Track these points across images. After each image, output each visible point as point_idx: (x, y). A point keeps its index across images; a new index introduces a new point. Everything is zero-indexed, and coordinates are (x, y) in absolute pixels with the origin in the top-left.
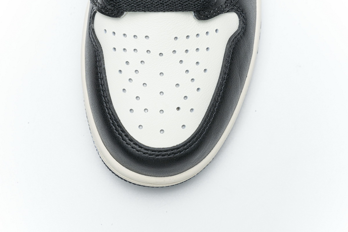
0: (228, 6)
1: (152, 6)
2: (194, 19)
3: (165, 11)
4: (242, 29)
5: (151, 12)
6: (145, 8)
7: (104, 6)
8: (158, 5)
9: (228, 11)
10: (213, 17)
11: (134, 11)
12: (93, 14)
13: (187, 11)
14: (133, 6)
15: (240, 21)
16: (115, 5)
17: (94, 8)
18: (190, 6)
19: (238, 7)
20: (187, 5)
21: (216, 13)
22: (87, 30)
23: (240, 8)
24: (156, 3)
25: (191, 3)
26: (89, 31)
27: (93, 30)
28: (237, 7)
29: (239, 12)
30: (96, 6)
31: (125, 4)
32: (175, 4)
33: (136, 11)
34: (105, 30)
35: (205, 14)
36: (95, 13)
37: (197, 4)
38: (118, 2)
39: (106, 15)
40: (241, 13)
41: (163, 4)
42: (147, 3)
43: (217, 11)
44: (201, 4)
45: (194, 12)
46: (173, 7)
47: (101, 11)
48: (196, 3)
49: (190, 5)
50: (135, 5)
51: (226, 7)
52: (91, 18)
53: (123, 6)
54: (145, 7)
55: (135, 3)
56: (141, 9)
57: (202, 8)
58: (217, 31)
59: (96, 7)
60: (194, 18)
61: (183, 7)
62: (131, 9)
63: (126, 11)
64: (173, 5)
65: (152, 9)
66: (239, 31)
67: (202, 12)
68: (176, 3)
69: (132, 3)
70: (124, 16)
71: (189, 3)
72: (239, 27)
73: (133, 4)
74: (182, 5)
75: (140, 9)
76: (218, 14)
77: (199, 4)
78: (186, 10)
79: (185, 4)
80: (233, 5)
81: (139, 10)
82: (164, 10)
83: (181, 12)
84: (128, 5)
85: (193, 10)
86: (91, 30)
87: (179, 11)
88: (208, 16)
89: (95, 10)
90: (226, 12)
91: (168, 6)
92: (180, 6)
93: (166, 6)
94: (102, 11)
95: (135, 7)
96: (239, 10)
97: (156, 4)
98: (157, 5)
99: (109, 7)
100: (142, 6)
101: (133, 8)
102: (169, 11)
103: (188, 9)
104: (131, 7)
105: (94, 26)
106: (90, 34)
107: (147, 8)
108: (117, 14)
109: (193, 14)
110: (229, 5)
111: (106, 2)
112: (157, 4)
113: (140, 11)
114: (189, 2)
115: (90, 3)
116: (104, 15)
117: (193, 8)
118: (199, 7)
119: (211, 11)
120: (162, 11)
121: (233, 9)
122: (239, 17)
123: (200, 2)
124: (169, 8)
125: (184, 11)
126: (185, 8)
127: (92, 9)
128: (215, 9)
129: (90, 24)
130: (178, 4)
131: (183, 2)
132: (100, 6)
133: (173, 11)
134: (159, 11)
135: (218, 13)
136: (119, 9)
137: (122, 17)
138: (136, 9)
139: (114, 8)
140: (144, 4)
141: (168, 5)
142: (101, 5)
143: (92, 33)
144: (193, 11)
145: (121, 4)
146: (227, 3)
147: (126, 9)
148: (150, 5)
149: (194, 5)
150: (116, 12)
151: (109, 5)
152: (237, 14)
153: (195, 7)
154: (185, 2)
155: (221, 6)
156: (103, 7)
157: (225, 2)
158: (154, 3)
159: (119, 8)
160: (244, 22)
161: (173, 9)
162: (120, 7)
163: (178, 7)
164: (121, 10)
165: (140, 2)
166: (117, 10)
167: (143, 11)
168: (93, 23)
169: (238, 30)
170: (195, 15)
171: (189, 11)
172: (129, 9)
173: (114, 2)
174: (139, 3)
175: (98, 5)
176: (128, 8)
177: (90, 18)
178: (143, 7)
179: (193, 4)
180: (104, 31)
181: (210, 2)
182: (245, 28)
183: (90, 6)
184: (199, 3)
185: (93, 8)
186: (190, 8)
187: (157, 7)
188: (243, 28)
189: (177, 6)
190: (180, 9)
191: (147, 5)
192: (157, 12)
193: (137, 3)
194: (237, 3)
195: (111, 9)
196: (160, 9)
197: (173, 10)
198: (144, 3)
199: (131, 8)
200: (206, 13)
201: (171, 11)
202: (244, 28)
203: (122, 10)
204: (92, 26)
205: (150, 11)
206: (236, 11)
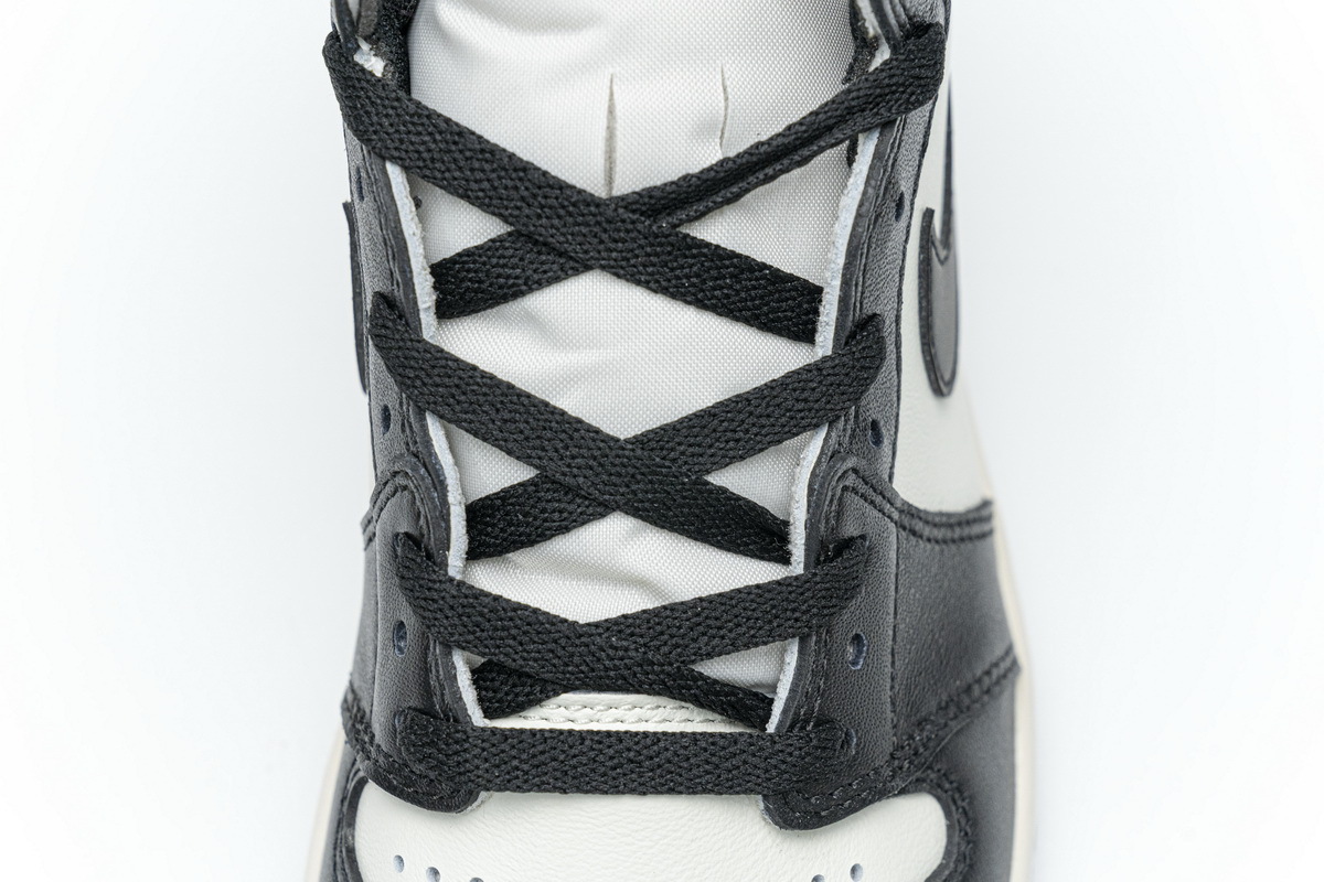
0: (901, 768)
1: (593, 770)
2: (763, 823)
3: (644, 794)
4: (957, 861)
5: (590, 795)
6: (565, 779)
7: (401, 762)
8: (621, 765)
9: (903, 792)
10: (840, 819)
11: (518, 789)
12: (355, 788)
13: (738, 793)
14: (517, 768)
15: (950, 828)
16: (442, 763)
17: (358, 764)
18: (750, 774)
19: (945, 775)
20: (738, 767)
21: (852, 798)
22: (326, 849)
23: (953, 777)
24: (612, 758)
25: (751, 759)
26: (335, 856)
27: (351, 851)
28: (939, 771)
29: (946, 792)
30: (369, 758)
31: (486, 760)
32: (685, 765)
33: (529, 791)
34: (400, 859)
35: (811, 804)
36: (361, 784)
37: (775, 767)
38: (456, 753)
39: (404, 799)
40: (957, 796)
41: (640, 764)
42: (575, 756)
43: (856, 790)
44: (794, 766)
45: (765, 797)
46: (681, 776)
47: (386, 779)
48: (773, 762)
49: (750, 770)
50: (526, 767)
51: (893, 777)
52: (346, 804)
53: (477, 767)
54: (566, 773)
55: (524, 756)
56: (549, 784)
57: (797, 782)
58: (858, 873)
59: (367, 762)
60: (765, 819)
61: (719, 777)
62: (509, 781)
63: (488, 790)
64: (681, 767)
65: (594, 784)
66: (947, 873)
67: (794, 798)
68: (692, 761)
69: (515, 757)
70: (479, 806)
71: (745, 762)
72: (948, 853)
73: (515, 763)
74: (717, 767)
75: (543, 783)
76: (864, 803)
77: (783, 767)
78: (731, 787)
79: (728, 764)
80: (923, 765)
81: (541, 787)
82: (642, 789)
83: (712, 796)
84: (498, 766)
85: (759, 789)
86: (341, 852)
87: (705, 791)
88: (823, 814)
89: (361, 774)
90: (895, 795)
91: (659, 771)
92: (708, 773)
93: (652, 770)
94: (390, 782)
95: (526, 773)
96: (947, 786)
97: (609, 764)
98: (614, 768)
99: (419, 768)
100: (555, 770)
101: (517, 777)
102: (661, 793)
103: (740, 785)
104: (508, 773)
105: (353, 837)
106: (339, 866)
107: (574, 778)
108: (451, 797)
109: (762, 805)
110: (906, 765)
111: (408, 750)
112: (616, 761)
113: (546, 790)
114: (744, 756)
115: (346, 743)
116: (398, 796)
117: (760, 780)
118: (786, 776)
119: (831, 794)
120: (633, 791)
121: (924, 780)
122: (948, 814)
123: (789, 759)
124: (663, 781)
125: (726, 793)
126: (728, 780)
127: (349, 766)
128: (850, 785)
129: (338, 826)
130: (699, 766)
131: (720, 757)
132: (381, 760)
133: (680, 793)
134: (623, 793)
135: (864, 800)
136: (457, 780)
137: (470, 808)
138: (526, 781)
139: (440, 775)
140: (562, 762)
141: (659, 766)
142: (387, 756)
143: (346, 866)
144: (759, 793)
145: (466, 761)
146: (899, 759)
147: (489, 781)
148: (586, 765)
149: (767, 771)
150: (445, 788)
151: (420, 761)
152: (939, 799)
153: (767, 775)
154: (731, 757)
155: (876, 770)
156: (397, 765)
157: (892, 755)
158: (601, 758)
159: (460, 774)
160: (966, 834)
161: (681, 784)
162: (462, 770)
163: (700, 777)
164: (466, 783)
165: (547, 755)
166: (451, 784)
167: (555, 789)
168: (351, 824)
169: (941, 868)
170: (767, 809)
171: (745, 792)
172: (498, 781)
173: (440, 751)
174: (542, 758)
175: (373, 755)
176: (498, 776)
177: (342, 801)
178: (558, 774)
179: (763, 765)
180: (393, 863)
181: (830, 758)
182: (971, 859)
183: (344, 755)
184: (784, 762)
185: (353, 764)
186: (749, 782)
187: (614, 774)
188: (962, 857)
189: (695, 771)
190: (709, 786)
191: (575, 767)
192: (612, 793)
193: (534, 756)
194: (937, 758)
195: (426, 777)
196: (624, 784)
197: (681, 788)
198: (562, 757)
199: (507, 777)
200: (813, 800)
201: (671, 791)
202: (965, 858)
203: (470, 784)
204: (346, 838)
205: (587, 792)
206: (937, 790)
